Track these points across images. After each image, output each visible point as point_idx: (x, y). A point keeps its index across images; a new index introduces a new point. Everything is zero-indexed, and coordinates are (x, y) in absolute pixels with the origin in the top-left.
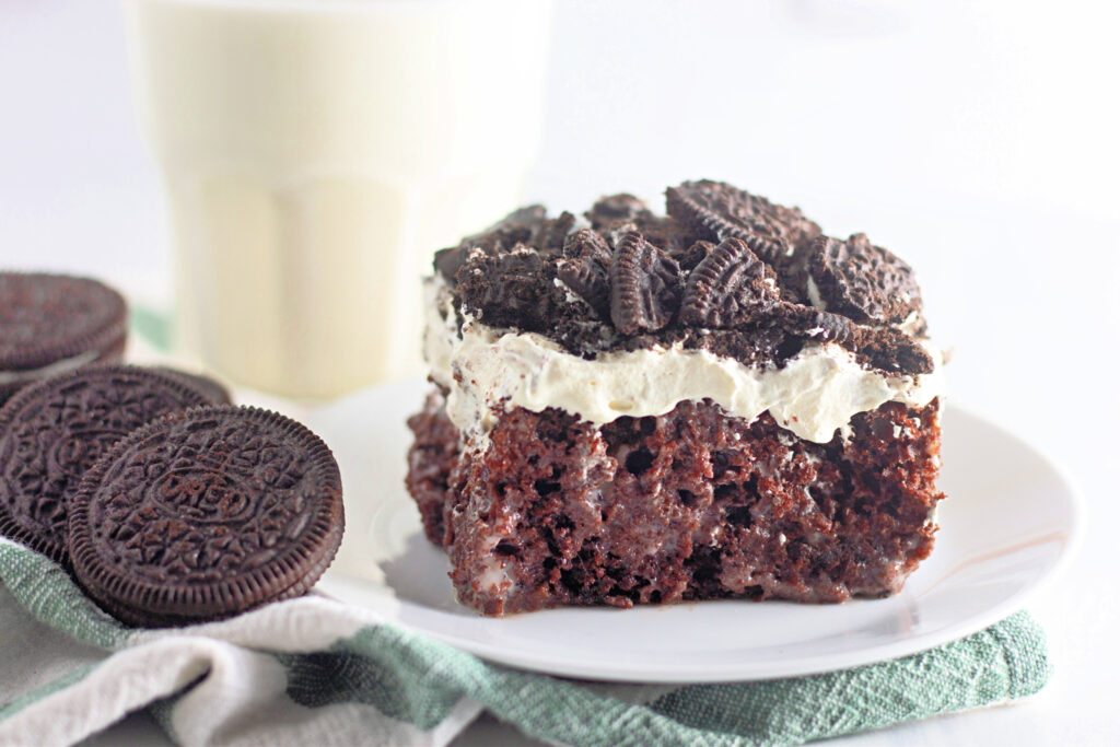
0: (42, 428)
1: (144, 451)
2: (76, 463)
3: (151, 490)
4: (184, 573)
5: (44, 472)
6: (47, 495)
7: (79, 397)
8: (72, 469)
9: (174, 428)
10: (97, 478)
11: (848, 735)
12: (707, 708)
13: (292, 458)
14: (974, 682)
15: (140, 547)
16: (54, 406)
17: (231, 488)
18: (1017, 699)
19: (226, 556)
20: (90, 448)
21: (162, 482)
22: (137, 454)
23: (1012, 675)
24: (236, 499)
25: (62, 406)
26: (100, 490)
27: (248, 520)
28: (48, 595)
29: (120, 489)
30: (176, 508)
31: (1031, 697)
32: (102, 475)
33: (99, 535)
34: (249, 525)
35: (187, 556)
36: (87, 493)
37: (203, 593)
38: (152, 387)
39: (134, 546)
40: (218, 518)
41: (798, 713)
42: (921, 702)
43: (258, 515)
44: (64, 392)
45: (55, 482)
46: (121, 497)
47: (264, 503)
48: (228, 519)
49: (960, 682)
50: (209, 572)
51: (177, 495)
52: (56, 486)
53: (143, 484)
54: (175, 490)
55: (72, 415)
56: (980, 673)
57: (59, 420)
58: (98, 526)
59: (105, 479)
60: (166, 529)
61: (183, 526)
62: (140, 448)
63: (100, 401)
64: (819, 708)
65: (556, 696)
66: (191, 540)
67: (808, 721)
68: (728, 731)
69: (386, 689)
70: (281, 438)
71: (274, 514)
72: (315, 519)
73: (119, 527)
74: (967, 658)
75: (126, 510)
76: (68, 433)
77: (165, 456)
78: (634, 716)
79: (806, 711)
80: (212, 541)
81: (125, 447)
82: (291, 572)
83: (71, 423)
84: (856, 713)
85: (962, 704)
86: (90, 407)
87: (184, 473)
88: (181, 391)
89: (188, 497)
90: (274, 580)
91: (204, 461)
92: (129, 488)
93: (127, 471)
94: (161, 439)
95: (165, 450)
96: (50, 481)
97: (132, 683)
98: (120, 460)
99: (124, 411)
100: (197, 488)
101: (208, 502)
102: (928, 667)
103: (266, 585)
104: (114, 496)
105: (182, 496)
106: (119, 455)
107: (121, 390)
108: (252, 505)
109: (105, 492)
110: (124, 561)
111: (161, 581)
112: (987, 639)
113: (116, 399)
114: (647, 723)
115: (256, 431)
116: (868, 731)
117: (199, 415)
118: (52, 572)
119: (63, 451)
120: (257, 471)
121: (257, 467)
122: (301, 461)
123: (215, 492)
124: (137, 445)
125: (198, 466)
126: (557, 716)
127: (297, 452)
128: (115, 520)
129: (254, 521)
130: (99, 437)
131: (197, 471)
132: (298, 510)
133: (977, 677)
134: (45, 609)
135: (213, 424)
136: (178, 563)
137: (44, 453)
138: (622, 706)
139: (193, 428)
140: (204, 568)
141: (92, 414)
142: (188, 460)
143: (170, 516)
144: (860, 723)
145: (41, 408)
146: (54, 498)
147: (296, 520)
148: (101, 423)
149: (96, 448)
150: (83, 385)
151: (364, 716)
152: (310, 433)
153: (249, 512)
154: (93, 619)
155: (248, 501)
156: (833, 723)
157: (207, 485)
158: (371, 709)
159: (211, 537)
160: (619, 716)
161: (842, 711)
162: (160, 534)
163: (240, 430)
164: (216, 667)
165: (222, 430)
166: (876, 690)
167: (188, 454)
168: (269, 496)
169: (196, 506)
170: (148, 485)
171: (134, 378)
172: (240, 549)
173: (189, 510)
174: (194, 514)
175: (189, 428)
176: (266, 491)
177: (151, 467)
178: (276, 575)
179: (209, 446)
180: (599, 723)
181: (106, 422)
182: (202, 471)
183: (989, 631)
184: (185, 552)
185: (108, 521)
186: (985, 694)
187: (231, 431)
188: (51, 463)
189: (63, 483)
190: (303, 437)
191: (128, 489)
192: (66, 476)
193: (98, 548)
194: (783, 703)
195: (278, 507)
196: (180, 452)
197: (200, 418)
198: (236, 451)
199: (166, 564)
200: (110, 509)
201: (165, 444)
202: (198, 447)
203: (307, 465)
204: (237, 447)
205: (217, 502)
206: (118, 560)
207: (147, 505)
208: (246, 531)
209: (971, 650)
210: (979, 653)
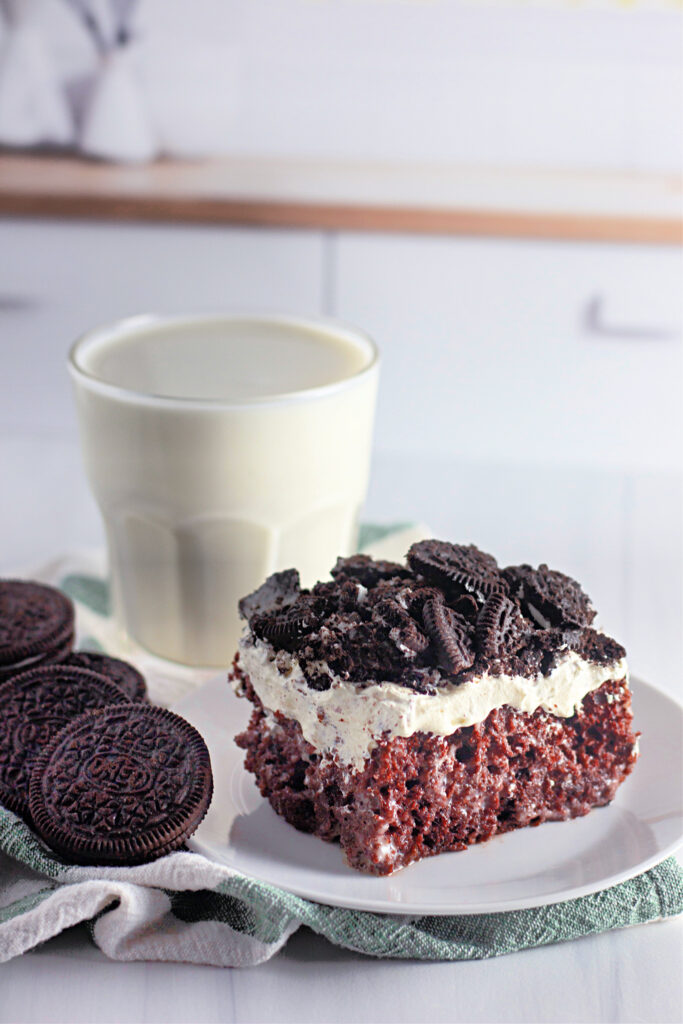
0: (10, 717)
1: (77, 739)
2: (33, 742)
3: (83, 769)
4: (107, 830)
5: (11, 748)
6: (13, 765)
7: (35, 692)
8: (30, 746)
9: (97, 722)
10: (46, 759)
11: (548, 945)
12: (453, 926)
13: (177, 744)
14: (634, 909)
15: (77, 811)
16: (17, 700)
17: (136, 768)
18: (666, 918)
19: (134, 819)
20: (42, 730)
21: (90, 762)
22: (72, 742)
23: (662, 902)
24: (140, 775)
25: (23, 699)
26: (49, 768)
27: (148, 791)
28: (14, 840)
29: (62, 768)
30: (100, 782)
31: (677, 916)
32: (49, 757)
33: (50, 802)
34: (149, 795)
35: (108, 818)
36: (40, 771)
37: (120, 844)
38: (84, 684)
39: (73, 811)
40: (128, 790)
41: (514, 931)
42: (598, 923)
43: (155, 787)
44: (25, 690)
45: (19, 755)
46: (63, 774)
47: (159, 779)
48: (135, 791)
49: (625, 908)
50: (124, 830)
51: (101, 772)
52: (19, 758)
53: (77, 765)
54: (100, 769)
55: (30, 707)
56: (638, 903)
57: (21, 711)
58: (48, 795)
59: (52, 760)
60: (94, 798)
61: (106, 796)
62: (75, 737)
63: (49, 696)
64: (528, 929)
65: (353, 917)
66: (111, 807)
67: (520, 937)
68: (467, 942)
69: (237, 912)
70: (170, 729)
71: (166, 787)
72: (193, 790)
73: (63, 796)
74: (630, 893)
75: (67, 784)
76: (27, 719)
77: (92, 742)
78: (403, 931)
79: (519, 931)
80: (125, 807)
81: (64, 736)
82: (178, 828)
83: (29, 712)
84: (554, 932)
85: (627, 923)
86: (42, 699)
87: (105, 756)
88: (104, 687)
89: (108, 775)
90: (167, 834)
91: (118, 748)
92: (69, 766)
93: (67, 753)
94: (89, 729)
95: (90, 738)
96: (15, 754)
97: (67, 912)
98: (61, 746)
99: (65, 703)
100: (114, 768)
101: (122, 777)
102: (603, 899)
103: (162, 838)
104: (58, 773)
105: (104, 774)
106: (61, 741)
107: (63, 687)
108: (151, 780)
109: (53, 769)
110: (67, 821)
111: (92, 837)
112: (645, 879)
113: (59, 693)
114: (412, 936)
115: (152, 723)
116: (562, 941)
117: (114, 711)
118: (17, 824)
119: (23, 733)
120: (154, 754)
121: (154, 752)
122: (183, 747)
123: (126, 771)
124: (72, 735)
125: (115, 751)
126: (353, 931)
127: (180, 739)
128: (60, 791)
129: (152, 792)
130: (48, 722)
131: (113, 755)
132: (182, 783)
133: (637, 905)
134: (12, 849)
135: (124, 719)
136: (102, 823)
137: (11, 734)
138: (396, 924)
139: (110, 722)
140: (120, 827)
141: (43, 706)
142: (107, 747)
143: (95, 788)
144: (556, 938)
145: (9, 700)
146: (18, 766)
147: (181, 791)
148: (49, 712)
149: (46, 730)
150: (38, 684)
151: (222, 931)
152: (189, 725)
153: (148, 786)
154: (44, 857)
155: (148, 777)
156: (537, 938)
157: (121, 766)
158: (226, 926)
159: (124, 804)
160: (394, 931)
161: (543, 930)
162: (90, 802)
163: (141, 724)
164: (122, 901)
165: (130, 723)
166: (567, 916)
167: (107, 742)
168: (162, 774)
169: (114, 781)
170: (81, 764)
171: (71, 678)
172: (143, 812)
173: (109, 784)
174: (112, 787)
175: (107, 722)
176: (160, 770)
177: (83, 752)
178: (168, 831)
179: (121, 735)
180: (381, 935)
181: (53, 711)
182: (117, 755)
183: (647, 873)
184: (107, 815)
185: (55, 792)
186: (644, 915)
187: (135, 724)
188: (16, 743)
189: (23, 756)
190: (184, 728)
191: (67, 768)
192: (26, 752)
193: (49, 811)
194: (503, 925)
195: (168, 782)
196: (102, 741)
197: (114, 714)
198: (139, 739)
199: (94, 824)
200: (56, 782)
201: (92, 733)
202: (113, 736)
203: (186, 750)
204: (139, 736)
205: (127, 777)
206: (63, 820)
207: (81, 780)
208: (148, 799)
209: (634, 886)
210: (639, 888)
